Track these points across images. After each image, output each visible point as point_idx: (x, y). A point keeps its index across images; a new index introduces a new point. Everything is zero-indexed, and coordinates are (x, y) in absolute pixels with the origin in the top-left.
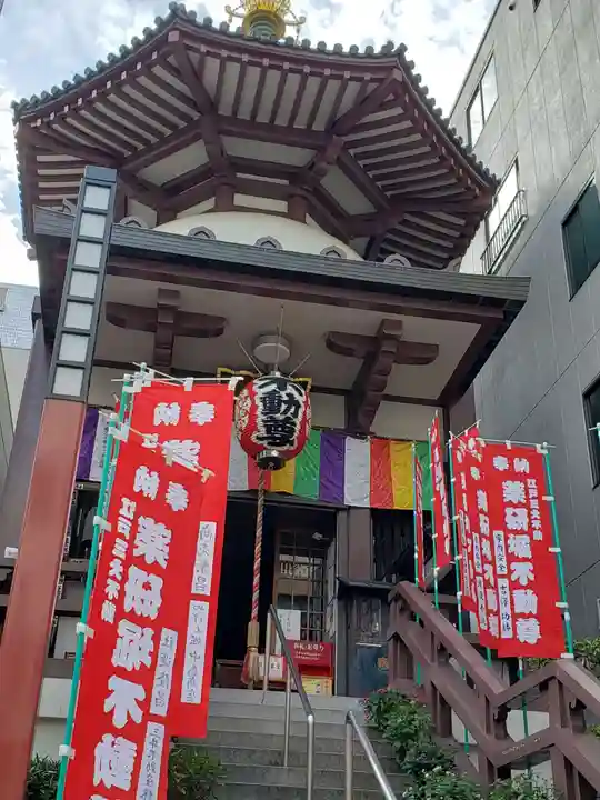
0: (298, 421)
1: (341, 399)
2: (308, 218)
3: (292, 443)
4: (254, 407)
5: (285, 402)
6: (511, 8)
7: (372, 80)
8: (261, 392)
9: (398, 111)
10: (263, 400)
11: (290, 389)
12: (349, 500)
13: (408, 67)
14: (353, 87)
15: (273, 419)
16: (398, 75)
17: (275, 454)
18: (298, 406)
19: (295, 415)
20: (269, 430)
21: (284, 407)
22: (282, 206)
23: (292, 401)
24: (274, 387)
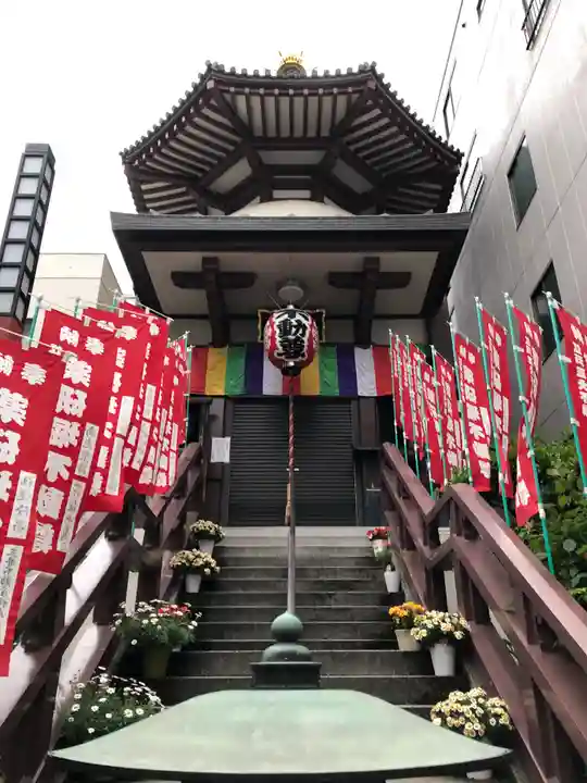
0: (305, 339)
1: (350, 323)
2: (326, 199)
3: (303, 355)
4: (274, 333)
5: (295, 327)
6: (464, 26)
7: (354, 92)
8: (277, 322)
9: (377, 112)
10: (279, 326)
11: (298, 317)
12: (361, 392)
13: (379, 78)
14: (342, 100)
15: (287, 340)
16: (372, 85)
17: (292, 364)
18: (305, 327)
19: (303, 335)
20: (284, 347)
21: (294, 330)
22: (307, 194)
23: (300, 325)
24: (286, 316)
